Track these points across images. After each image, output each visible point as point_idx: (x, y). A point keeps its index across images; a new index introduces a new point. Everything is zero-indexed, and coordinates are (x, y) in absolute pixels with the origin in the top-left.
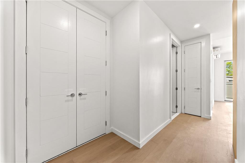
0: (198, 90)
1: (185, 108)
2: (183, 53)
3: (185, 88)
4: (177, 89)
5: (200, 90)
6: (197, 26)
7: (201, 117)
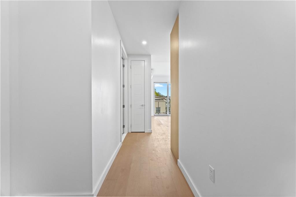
0: (142, 107)
1: (131, 127)
2: (129, 67)
3: (131, 105)
4: (124, 106)
5: (143, 107)
6: (144, 43)
7: (144, 132)
